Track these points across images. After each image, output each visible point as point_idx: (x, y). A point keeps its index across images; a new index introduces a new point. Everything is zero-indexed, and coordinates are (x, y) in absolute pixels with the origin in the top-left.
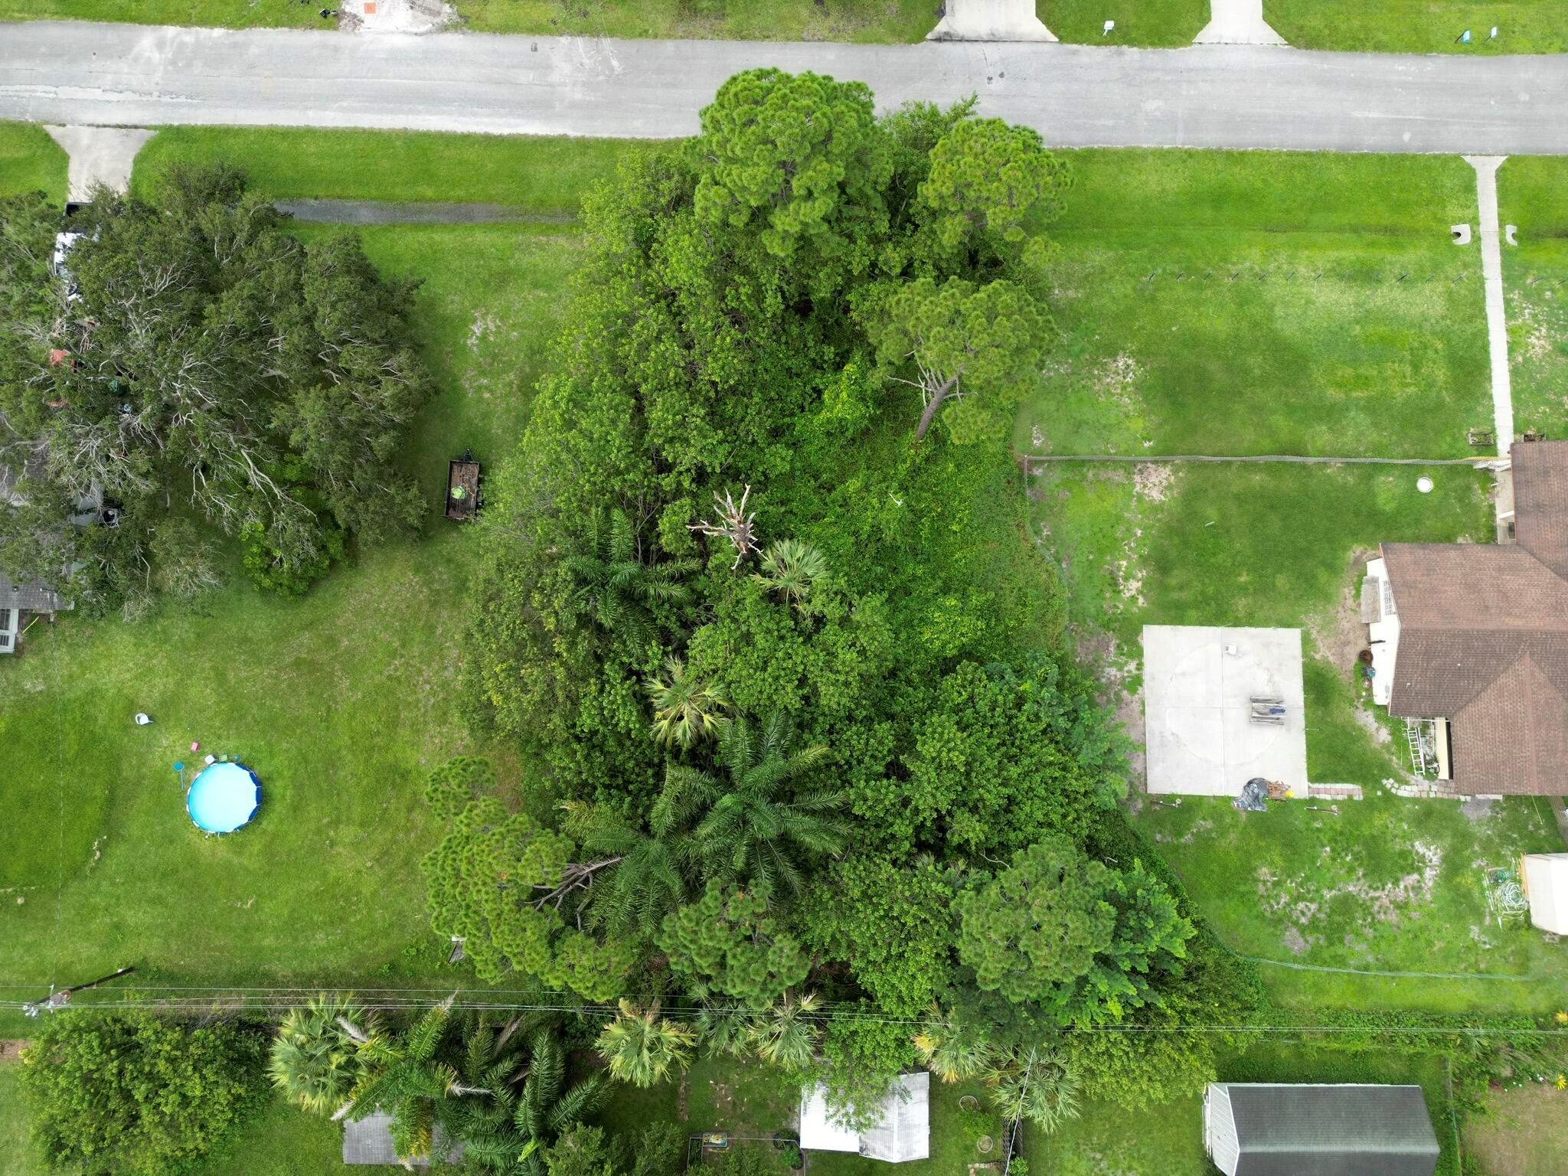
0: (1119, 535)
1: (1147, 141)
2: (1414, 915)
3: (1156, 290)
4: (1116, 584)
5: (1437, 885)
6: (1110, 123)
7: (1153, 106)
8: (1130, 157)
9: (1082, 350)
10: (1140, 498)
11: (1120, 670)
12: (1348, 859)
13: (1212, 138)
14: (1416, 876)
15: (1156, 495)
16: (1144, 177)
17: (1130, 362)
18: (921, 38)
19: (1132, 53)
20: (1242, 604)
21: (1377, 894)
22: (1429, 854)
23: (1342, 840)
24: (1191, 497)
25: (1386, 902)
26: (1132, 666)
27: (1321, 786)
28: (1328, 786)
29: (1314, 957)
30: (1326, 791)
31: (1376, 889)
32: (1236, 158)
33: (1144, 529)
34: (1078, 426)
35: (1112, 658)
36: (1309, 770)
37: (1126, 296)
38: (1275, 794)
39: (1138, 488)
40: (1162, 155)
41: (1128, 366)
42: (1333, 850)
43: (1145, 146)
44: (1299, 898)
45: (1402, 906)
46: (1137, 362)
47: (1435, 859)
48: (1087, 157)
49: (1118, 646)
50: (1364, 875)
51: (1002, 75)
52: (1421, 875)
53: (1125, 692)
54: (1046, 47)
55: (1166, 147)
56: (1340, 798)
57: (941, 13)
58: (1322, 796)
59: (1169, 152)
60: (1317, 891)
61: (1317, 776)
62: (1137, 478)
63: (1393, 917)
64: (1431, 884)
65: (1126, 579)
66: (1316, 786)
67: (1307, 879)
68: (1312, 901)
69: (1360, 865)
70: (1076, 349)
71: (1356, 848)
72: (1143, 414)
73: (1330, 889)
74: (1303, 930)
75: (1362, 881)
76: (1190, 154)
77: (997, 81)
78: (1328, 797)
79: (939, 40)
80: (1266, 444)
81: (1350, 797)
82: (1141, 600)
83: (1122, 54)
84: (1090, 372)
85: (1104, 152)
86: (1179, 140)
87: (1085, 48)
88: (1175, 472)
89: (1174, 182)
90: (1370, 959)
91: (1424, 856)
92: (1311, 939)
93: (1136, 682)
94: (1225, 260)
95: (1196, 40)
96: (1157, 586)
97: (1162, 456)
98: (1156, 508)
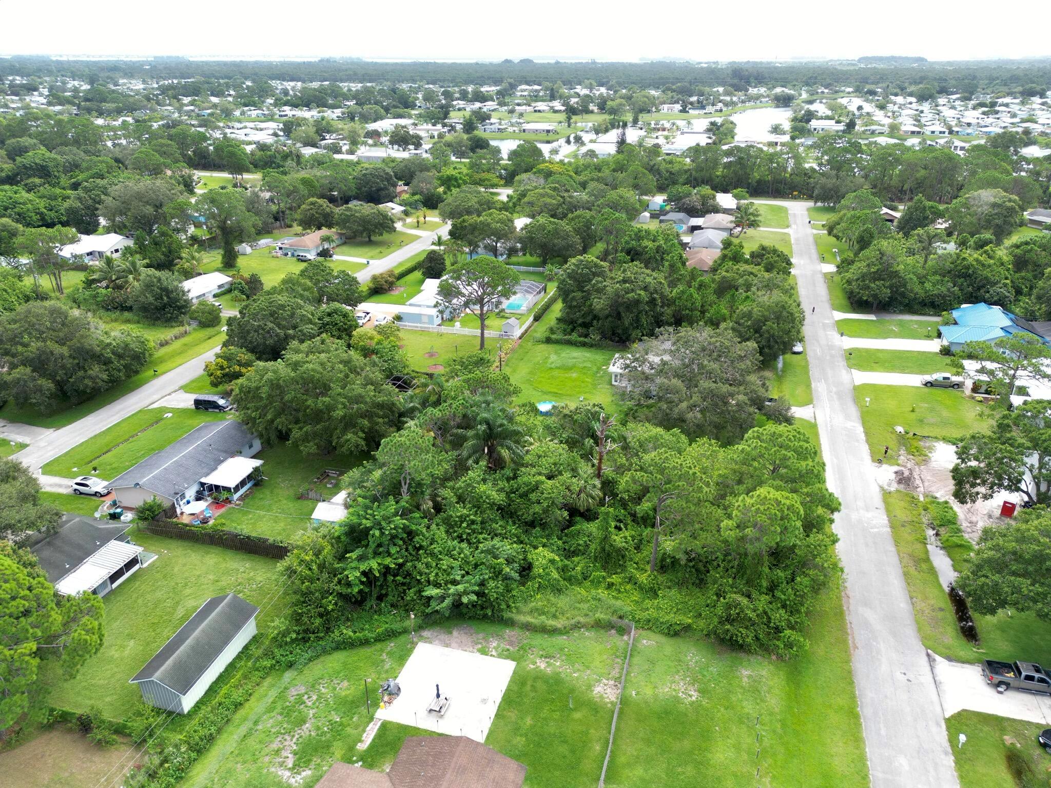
0: (577, 665)
1: (872, 751)
2: (267, 759)
3: (748, 726)
4: (546, 657)
5: (276, 776)
6: (883, 732)
7: (902, 762)
8: (856, 739)
9: (704, 676)
10: (599, 681)
11: (494, 648)
12: (326, 729)
14: (290, 765)
15: (598, 689)
16: (841, 744)
17: (694, 698)
18: (927, 648)
19: (950, 761)
20: (512, 715)
21: (294, 740)
22: (298, 778)
23: (337, 730)
24: (595, 708)
25: (286, 743)
26: (494, 653)
27: (377, 727)
28: (375, 730)
29: (281, 696)
30: (372, 729)
31: (298, 740)
33: (577, 678)
34: (652, 662)
35: (502, 645)
36: (390, 722)
37: (743, 708)
38: (386, 698)
39: (605, 681)
40: (862, 759)
41: (691, 696)
42: (336, 722)
43: (867, 750)
44: (319, 697)
45: (277, 752)
46: (693, 702)
47: (293, 780)
48: (853, 715)
49: (508, 650)
50: (310, 735)
51: (909, 680)
52: (289, 769)
53: (480, 646)
54: (938, 709)
55: (869, 763)
56: (365, 735)
57: (949, 659)
58: (371, 725)
59: (865, 765)
60: (317, 707)
61: (385, 727)
62: (612, 682)
63: (274, 746)
64: (280, 773)
65: (547, 663)
66: (379, 724)
67: (328, 705)
68: (313, 704)
69: (318, 735)
70: (705, 673)
71: (328, 735)
72: (656, 697)
73: (314, 715)
74: (300, 696)
75: (308, 733)
76: (865, 777)
77: (903, 678)
78: (368, 729)
79: (928, 655)
80: (622, 759)
81: (360, 741)
82: (532, 667)
83: (946, 753)
84: (689, 676)
85: (858, 725)
86: (876, 774)
87: (945, 733)
88: (612, 703)
89: (840, 764)
90: (260, 727)
91: (299, 774)
92: (292, 699)
93: (484, 652)
94: (774, 777)
96: (539, 676)
97: (624, 701)
98: (590, 687)
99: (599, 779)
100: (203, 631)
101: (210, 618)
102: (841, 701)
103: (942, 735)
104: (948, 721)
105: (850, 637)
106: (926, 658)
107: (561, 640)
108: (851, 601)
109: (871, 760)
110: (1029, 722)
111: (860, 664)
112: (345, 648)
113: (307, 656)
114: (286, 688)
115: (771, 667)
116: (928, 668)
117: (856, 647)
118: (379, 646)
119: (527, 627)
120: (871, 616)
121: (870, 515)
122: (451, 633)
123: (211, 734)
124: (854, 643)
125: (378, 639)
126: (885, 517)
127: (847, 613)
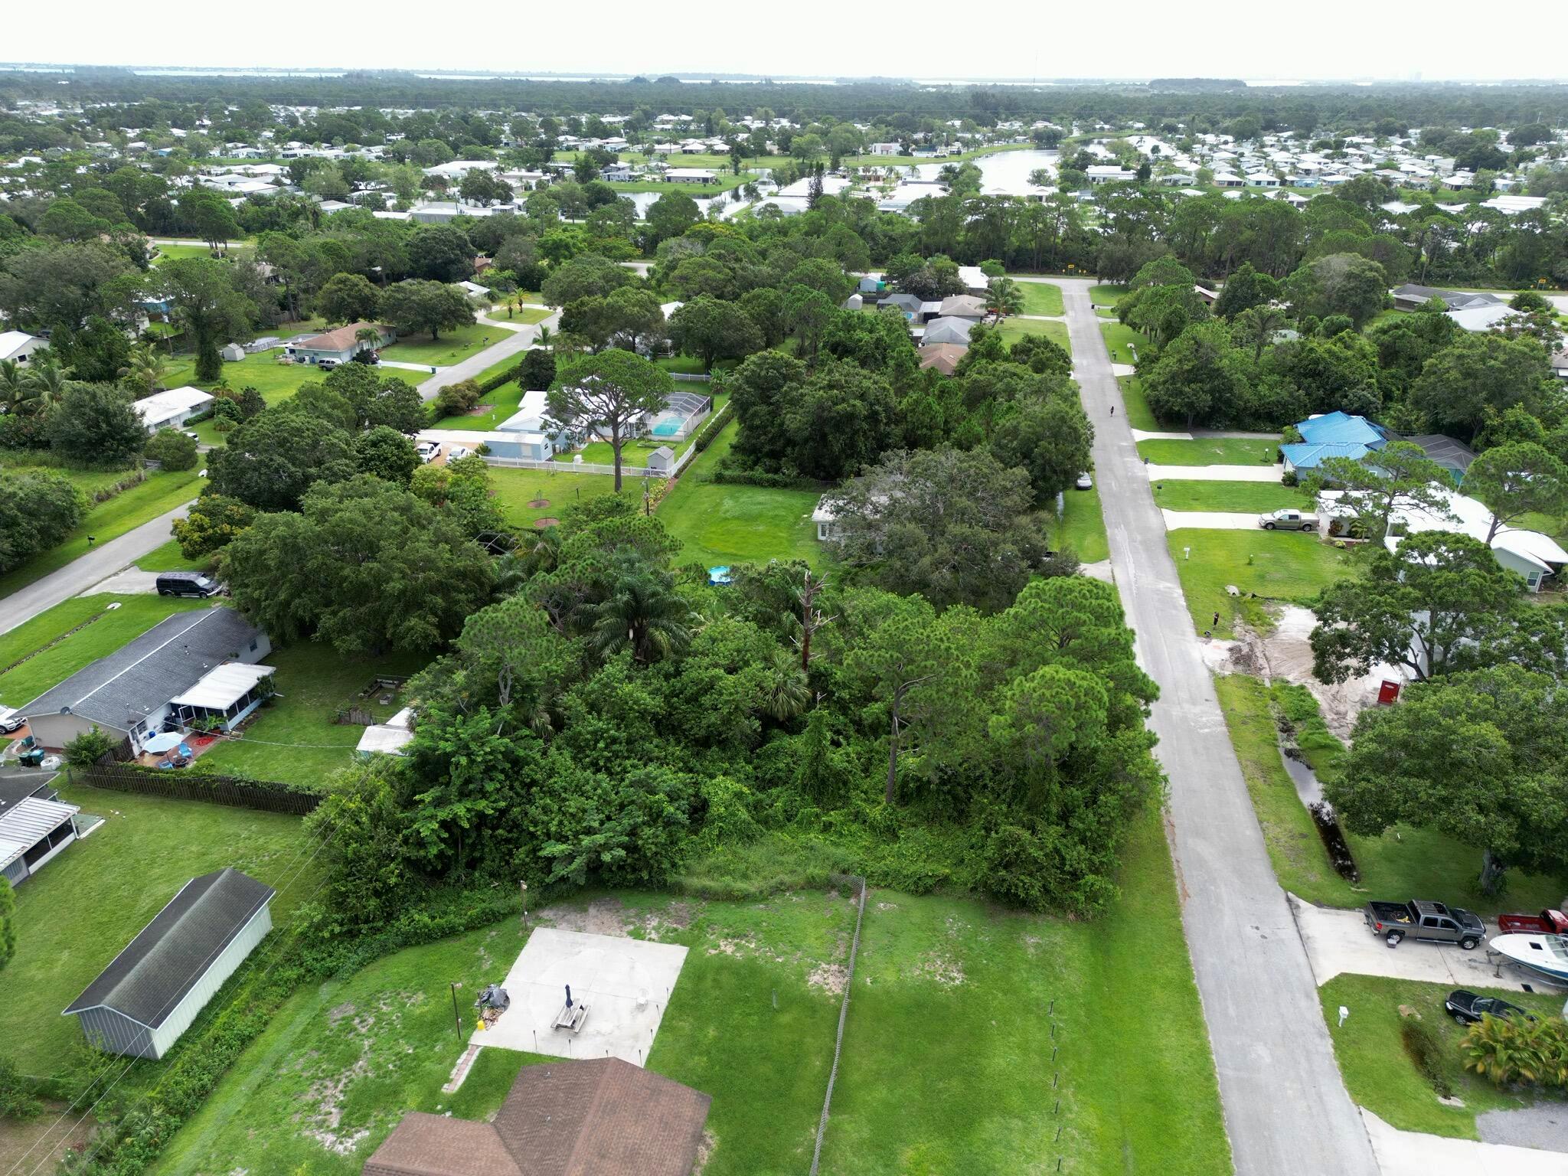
0: (781, 946)
1: (1217, 1040)
2: (297, 1118)
3: (1038, 1017)
4: (734, 937)
5: (313, 1142)
6: (1232, 1011)
7: (1262, 1053)
8: (1194, 1024)
9: (971, 949)
10: (816, 967)
11: (654, 928)
12: (391, 1066)
13: (1234, 1104)
14: (335, 1125)
15: (814, 979)
16: (1172, 1033)
17: (958, 982)
18: (1286, 890)
19: (1327, 1045)
20: (685, 1025)
21: (340, 1086)
22: (349, 1143)
23: (410, 1068)
24: (811, 1006)
25: (328, 1092)
26: (654, 936)
27: (474, 1058)
28: (471, 1063)
29: (317, 1021)
30: (466, 1061)
31: (346, 1085)
32: (1214, 1119)
33: (783, 964)
34: (894, 935)
35: (666, 924)
36: (494, 1050)
37: (1029, 990)
38: (486, 1014)
39: (825, 966)
40: (1204, 1052)
41: (953, 979)
42: (407, 1055)
43: (1210, 1038)
44: (379, 1020)
45: (314, 1106)
46: (957, 987)
47: (341, 1147)
48: (1187, 992)
49: (676, 930)
50: (366, 1077)
51: (1263, 937)
52: (334, 1131)
53: (632, 927)
54: (1308, 976)
55: (1214, 1057)
56: (454, 1071)
57: (1319, 904)
58: (464, 1056)
59: (1208, 1060)
60: (376, 1035)
61: (487, 1056)
62: (835, 967)
63: (308, 1098)
64: (318, 1138)
65: (736, 945)
66: (477, 1053)
67: (393, 1029)
68: (369, 1030)
69: (378, 1076)
70: (973, 945)
71: (396, 1076)
73: (371, 1047)
74: (348, 1020)
75: (362, 1075)
76: (1210, 1077)
77: (1255, 935)
78: (459, 1061)
79: (1289, 900)
80: (855, 1077)
81: (448, 1081)
82: (713, 952)
83: (1322, 1036)
84: (949, 951)
85: (1195, 1004)
86: (1225, 1071)
87: (1319, 1008)
88: (836, 997)
89: (1172, 1060)
90: (284, 1071)
91: (351, 1137)
92: (334, 1026)
93: (637, 935)
94: (1079, 1086)
95: (1362, 1109)
96: (724, 965)
97: (854, 993)
98: (802, 977)
99: (821, 1109)
100: (184, 927)
101: (194, 906)
102: (1170, 972)
103: (1314, 1011)
104: (1322, 990)
105: (1177, 882)
106: (1286, 905)
107: (756, 910)
108: (1177, 831)
109: (1217, 1053)
110: (1431, 984)
111: (1193, 917)
112: (418, 943)
113: (356, 958)
114: (324, 1010)
115: (1068, 930)
116: (1291, 918)
117: (1186, 895)
118: (472, 936)
119: (704, 894)
120: (1204, 849)
121: (1197, 710)
122: (586, 911)
123: (203, 1087)
124: (1183, 888)
125: (472, 927)
126: (1219, 712)
127: (1171, 847)
